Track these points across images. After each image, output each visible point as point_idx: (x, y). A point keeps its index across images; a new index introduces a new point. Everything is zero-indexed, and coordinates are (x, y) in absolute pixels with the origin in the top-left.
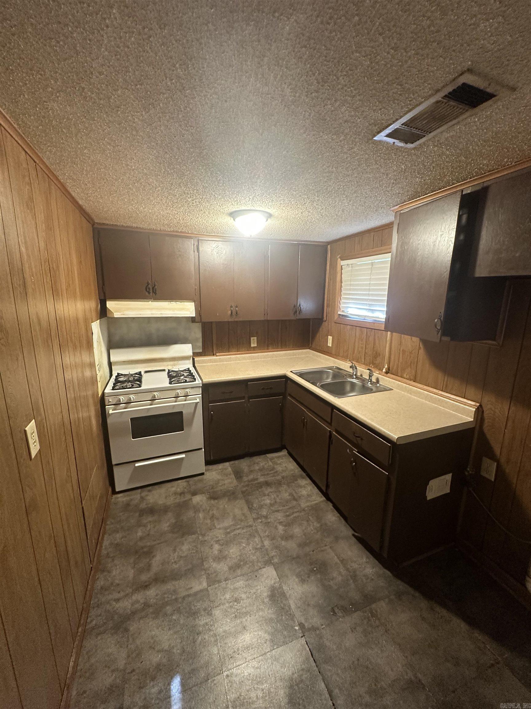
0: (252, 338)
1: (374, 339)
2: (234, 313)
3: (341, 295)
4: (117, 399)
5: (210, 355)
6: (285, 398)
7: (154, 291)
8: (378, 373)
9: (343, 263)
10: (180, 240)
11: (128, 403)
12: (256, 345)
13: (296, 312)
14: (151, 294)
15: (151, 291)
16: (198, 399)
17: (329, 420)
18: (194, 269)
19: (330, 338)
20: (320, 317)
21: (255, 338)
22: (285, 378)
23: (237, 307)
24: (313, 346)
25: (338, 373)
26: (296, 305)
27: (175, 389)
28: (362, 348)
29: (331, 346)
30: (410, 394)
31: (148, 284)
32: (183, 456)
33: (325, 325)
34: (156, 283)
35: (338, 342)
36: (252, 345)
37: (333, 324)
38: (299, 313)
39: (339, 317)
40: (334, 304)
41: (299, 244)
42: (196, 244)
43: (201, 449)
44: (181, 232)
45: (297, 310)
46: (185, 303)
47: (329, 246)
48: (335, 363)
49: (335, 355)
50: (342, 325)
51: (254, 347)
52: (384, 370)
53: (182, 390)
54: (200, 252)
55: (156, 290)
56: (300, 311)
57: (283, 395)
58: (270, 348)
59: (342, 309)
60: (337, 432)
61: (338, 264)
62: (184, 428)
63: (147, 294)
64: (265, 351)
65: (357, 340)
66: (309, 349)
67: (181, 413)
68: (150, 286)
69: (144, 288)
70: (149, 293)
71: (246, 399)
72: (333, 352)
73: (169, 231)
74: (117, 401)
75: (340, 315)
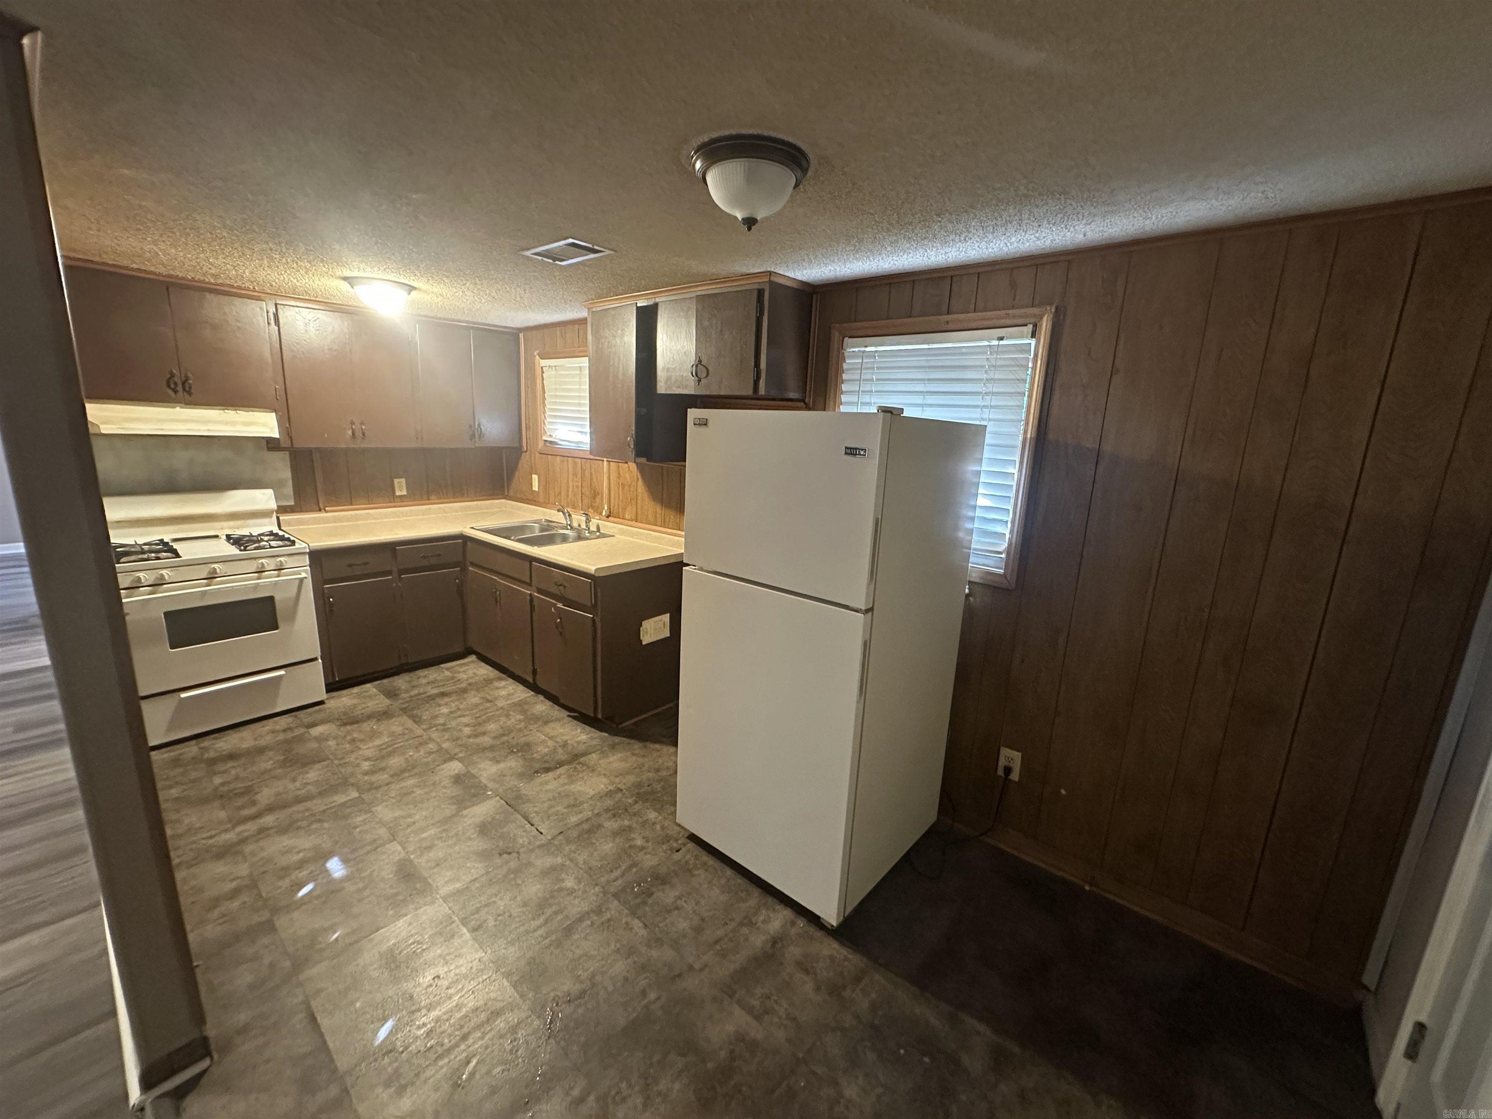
0: (396, 481)
1: (591, 473)
2: (359, 434)
3: (544, 413)
4: (131, 578)
5: (311, 511)
6: (464, 570)
7: (187, 389)
8: (598, 518)
9: (544, 363)
10: (237, 301)
11: (157, 585)
12: (404, 493)
13: (473, 436)
14: (181, 393)
15: (180, 388)
16: (305, 573)
17: (528, 580)
18: (271, 354)
19: (535, 477)
20: (517, 445)
21: (403, 480)
22: (464, 539)
23: (362, 424)
24: (511, 493)
25: (548, 526)
26: (472, 424)
27: (255, 558)
28: (577, 487)
29: (537, 490)
30: (632, 537)
31: (172, 375)
32: (282, 672)
33: (525, 458)
34: (190, 375)
35: (545, 483)
36: (398, 493)
37: (537, 455)
38: (480, 436)
39: (545, 445)
40: (535, 426)
41: (468, 328)
42: (272, 310)
43: (316, 659)
44: (239, 287)
45: (475, 432)
46: (255, 413)
47: (521, 335)
48: (544, 513)
49: (545, 503)
50: (550, 457)
51: (400, 496)
52: (604, 513)
53: (269, 559)
54: (281, 326)
55: (190, 388)
56: (481, 435)
57: (462, 565)
58: (433, 497)
59: (548, 433)
60: (540, 591)
61: (537, 366)
62: (280, 624)
63: (170, 392)
64: (423, 502)
65: (570, 476)
66: (505, 498)
67: (271, 599)
68: (176, 379)
69: (164, 383)
70: (176, 392)
71: (395, 574)
72: (541, 500)
73: (212, 284)
74: (133, 581)
75: (546, 441)
